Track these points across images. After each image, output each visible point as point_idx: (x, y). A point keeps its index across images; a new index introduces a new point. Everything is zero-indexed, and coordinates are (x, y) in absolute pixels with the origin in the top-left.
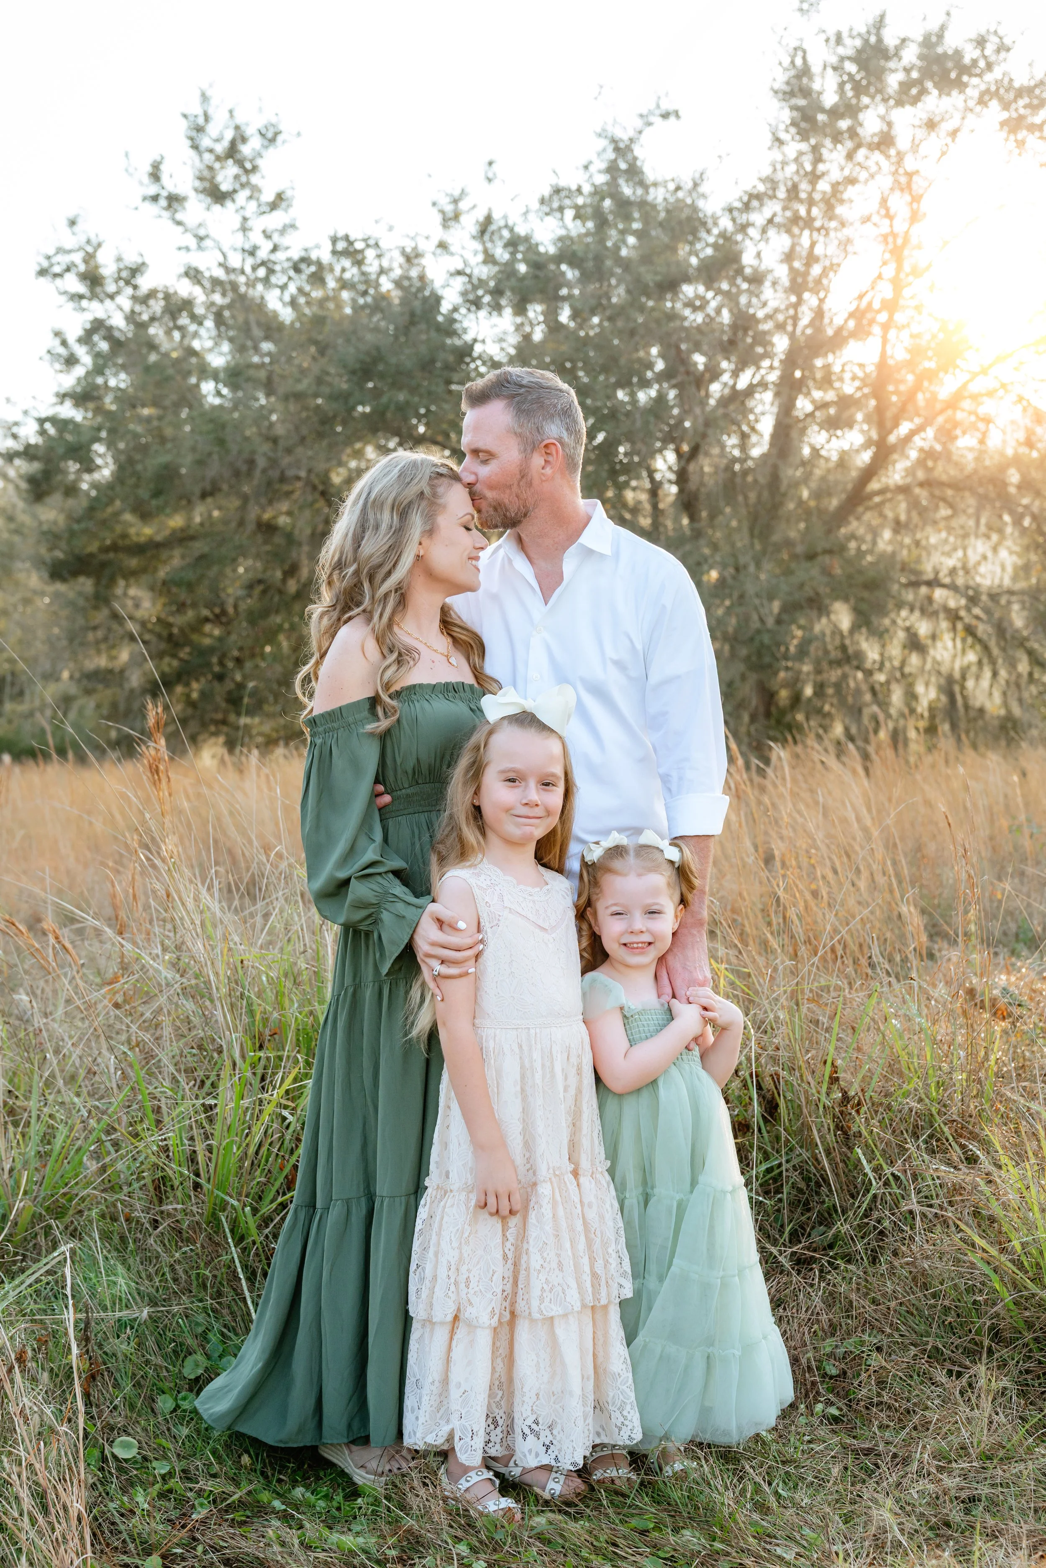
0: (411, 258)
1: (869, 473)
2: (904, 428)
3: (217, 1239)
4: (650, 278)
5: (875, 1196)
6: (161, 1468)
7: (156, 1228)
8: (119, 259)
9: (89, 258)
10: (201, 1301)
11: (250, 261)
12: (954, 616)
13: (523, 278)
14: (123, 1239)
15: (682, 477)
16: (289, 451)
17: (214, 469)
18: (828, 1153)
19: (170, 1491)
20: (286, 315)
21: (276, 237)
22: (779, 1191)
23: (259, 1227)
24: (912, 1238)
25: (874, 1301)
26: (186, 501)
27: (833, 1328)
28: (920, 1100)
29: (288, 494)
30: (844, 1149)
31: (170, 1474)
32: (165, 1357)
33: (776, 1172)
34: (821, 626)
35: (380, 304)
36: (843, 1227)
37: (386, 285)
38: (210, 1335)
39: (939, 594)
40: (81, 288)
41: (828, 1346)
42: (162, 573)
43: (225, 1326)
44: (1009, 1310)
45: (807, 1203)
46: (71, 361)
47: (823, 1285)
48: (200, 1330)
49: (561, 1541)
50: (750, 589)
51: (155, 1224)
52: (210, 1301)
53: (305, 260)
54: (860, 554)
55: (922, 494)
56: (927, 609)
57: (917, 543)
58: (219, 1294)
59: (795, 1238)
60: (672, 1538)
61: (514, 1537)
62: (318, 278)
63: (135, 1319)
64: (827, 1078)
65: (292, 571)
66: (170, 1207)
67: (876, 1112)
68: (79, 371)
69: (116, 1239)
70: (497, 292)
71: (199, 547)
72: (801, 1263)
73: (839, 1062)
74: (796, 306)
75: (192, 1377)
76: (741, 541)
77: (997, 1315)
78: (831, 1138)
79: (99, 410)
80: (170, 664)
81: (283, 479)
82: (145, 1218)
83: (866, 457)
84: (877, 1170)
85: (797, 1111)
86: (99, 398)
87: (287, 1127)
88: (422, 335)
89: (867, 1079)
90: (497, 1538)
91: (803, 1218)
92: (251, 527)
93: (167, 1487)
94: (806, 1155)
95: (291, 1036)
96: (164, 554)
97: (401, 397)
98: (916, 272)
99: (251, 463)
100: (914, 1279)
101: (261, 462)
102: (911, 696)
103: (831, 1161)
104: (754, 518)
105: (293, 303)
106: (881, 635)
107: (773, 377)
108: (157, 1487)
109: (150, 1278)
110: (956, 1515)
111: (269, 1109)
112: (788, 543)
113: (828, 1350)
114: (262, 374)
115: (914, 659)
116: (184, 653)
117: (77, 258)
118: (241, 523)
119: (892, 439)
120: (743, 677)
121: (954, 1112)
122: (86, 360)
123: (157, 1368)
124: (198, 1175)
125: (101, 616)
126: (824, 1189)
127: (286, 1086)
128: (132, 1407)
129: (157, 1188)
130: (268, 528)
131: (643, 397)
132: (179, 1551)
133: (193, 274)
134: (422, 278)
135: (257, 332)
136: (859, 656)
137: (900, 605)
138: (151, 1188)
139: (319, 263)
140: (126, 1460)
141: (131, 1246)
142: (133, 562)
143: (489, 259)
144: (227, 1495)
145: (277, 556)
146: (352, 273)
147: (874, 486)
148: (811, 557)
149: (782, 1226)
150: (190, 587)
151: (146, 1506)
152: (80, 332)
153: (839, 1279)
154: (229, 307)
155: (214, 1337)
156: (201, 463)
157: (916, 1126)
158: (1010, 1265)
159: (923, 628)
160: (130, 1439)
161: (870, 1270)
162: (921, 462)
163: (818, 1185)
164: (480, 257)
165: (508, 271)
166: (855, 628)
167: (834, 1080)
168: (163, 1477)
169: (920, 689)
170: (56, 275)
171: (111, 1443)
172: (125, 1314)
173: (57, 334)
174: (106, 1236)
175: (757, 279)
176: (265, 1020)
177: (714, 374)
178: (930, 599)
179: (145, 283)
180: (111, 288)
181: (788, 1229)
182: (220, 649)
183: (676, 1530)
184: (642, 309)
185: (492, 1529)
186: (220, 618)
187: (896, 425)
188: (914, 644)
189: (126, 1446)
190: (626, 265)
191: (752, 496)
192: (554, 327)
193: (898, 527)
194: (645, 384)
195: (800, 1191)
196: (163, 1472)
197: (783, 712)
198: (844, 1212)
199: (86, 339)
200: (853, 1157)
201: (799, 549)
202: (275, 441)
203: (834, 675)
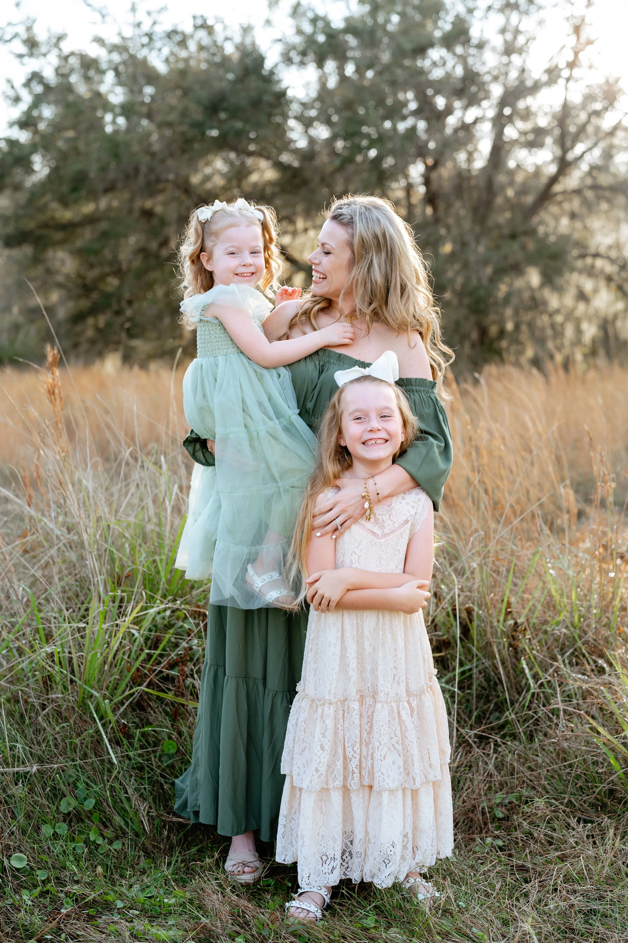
0: (246, 30)
1: (554, 180)
2: (579, 148)
3: (85, 717)
4: (408, 46)
5: (533, 694)
6: (41, 875)
7: (44, 709)
8: (49, 30)
9: (29, 29)
10: (73, 760)
11: (137, 31)
12: (609, 279)
13: (321, 46)
14: (22, 716)
15: (427, 181)
16: (163, 161)
17: (111, 175)
18: (503, 663)
19: (47, 892)
20: (162, 68)
21: (155, 16)
22: (469, 688)
23: (114, 711)
24: (557, 725)
25: (529, 768)
26: (93, 196)
27: (502, 786)
28: (567, 627)
29: (162, 191)
30: (514, 660)
31: (48, 880)
32: (48, 798)
33: (468, 674)
34: (519, 283)
35: (226, 61)
36: (510, 715)
37: (229, 49)
38: (78, 784)
39: (599, 263)
40: (23, 49)
41: (498, 798)
42: (79, 243)
43: (89, 778)
44: (620, 779)
45: (487, 696)
46: (17, 99)
47: (495, 756)
48: (71, 780)
49: (307, 935)
50: (472, 258)
51: (44, 707)
52: (79, 761)
53: (175, 32)
54: (547, 235)
55: (589, 194)
56: (591, 272)
57: (585, 227)
58: (85, 756)
59: (479, 721)
60: (384, 935)
61: (276, 933)
62: (183, 43)
63: (28, 772)
64: (504, 611)
65: (165, 243)
66: (54, 696)
67: (537, 635)
68: (23, 106)
69: (17, 715)
70: (304, 53)
71: (104, 225)
72: (482, 740)
73: (513, 600)
74: (508, 64)
75: (66, 812)
76: (467, 224)
77: (612, 781)
78: (505, 652)
79: (36, 132)
80: (84, 304)
81: (158, 180)
82: (36, 703)
83: (553, 169)
84: (536, 677)
85: (482, 634)
86: (35, 125)
87: (135, 641)
88: (253, 83)
89: (532, 610)
90: (264, 933)
91: (485, 707)
92: (136, 214)
93: (45, 889)
94: (487, 663)
95: (139, 577)
96: (79, 231)
97: (239, 125)
98: (590, 42)
99: (137, 170)
100: (558, 755)
101: (144, 169)
102: (579, 332)
103: (505, 668)
104: (475, 210)
105: (167, 61)
106: (559, 290)
107: (491, 113)
108: (39, 889)
109: (39, 743)
110: (578, 924)
111: (122, 630)
112: (498, 227)
113: (498, 801)
114: (144, 110)
115: (581, 307)
116: (95, 296)
117: (21, 30)
118: (130, 211)
119: (570, 156)
120: (466, 318)
121: (590, 636)
122: (27, 99)
123: (42, 806)
124: (73, 672)
125: (39, 270)
126: (499, 687)
127: (134, 615)
128: (24, 833)
129: (45, 683)
130: (148, 214)
131: (402, 127)
132: (49, 937)
133: (100, 41)
134: (253, 44)
135: (141, 80)
136: (545, 303)
137: (573, 270)
138: (41, 682)
139: (183, 33)
140: (18, 870)
141: (27, 721)
142: (59, 235)
143: (300, 32)
144: (84, 896)
145: (154, 233)
146: (206, 41)
147: (558, 188)
148: (513, 236)
149: (471, 712)
150: (96, 252)
151: (30, 903)
152: (23, 80)
153: (507, 751)
154: (124, 63)
155: (81, 786)
156: (103, 169)
157: (564, 644)
158: (622, 747)
159: (588, 285)
160: (22, 855)
161: (528, 746)
162: (590, 173)
163: (496, 684)
164: (294, 30)
165: (310, 40)
166: (542, 285)
167: (508, 613)
168: (43, 882)
169: (585, 326)
170: (6, 41)
171: (9, 857)
172: (21, 769)
173: (9, 81)
174: (10, 714)
175: (480, 46)
176: (122, 567)
177: (449, 111)
178: (593, 266)
179: (66, 47)
180: (43, 49)
181: (475, 714)
182: (117, 295)
183: (387, 928)
184: (401, 66)
185: (261, 927)
186: (119, 273)
187: (572, 147)
188: (582, 296)
189: (20, 859)
190: (391, 36)
191: (475, 195)
192: (343, 78)
193: (573, 216)
194: (404, 118)
195: (483, 688)
196: (43, 878)
197: (492, 341)
198: (512, 704)
199: (27, 84)
200: (520, 666)
201: (506, 231)
202: (153, 155)
203: (527, 317)
